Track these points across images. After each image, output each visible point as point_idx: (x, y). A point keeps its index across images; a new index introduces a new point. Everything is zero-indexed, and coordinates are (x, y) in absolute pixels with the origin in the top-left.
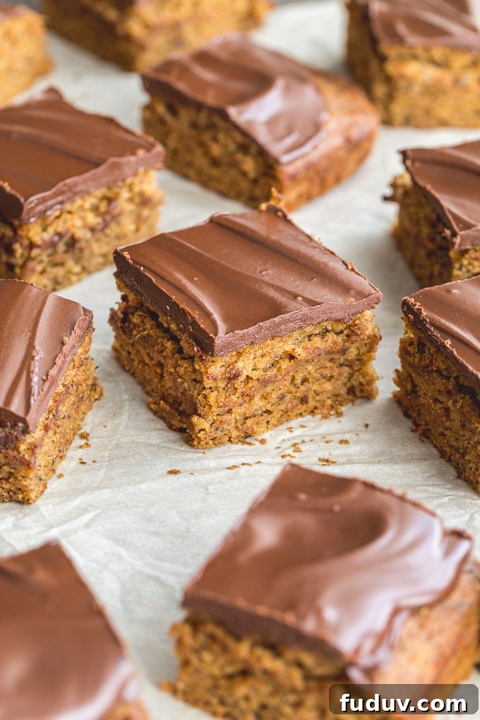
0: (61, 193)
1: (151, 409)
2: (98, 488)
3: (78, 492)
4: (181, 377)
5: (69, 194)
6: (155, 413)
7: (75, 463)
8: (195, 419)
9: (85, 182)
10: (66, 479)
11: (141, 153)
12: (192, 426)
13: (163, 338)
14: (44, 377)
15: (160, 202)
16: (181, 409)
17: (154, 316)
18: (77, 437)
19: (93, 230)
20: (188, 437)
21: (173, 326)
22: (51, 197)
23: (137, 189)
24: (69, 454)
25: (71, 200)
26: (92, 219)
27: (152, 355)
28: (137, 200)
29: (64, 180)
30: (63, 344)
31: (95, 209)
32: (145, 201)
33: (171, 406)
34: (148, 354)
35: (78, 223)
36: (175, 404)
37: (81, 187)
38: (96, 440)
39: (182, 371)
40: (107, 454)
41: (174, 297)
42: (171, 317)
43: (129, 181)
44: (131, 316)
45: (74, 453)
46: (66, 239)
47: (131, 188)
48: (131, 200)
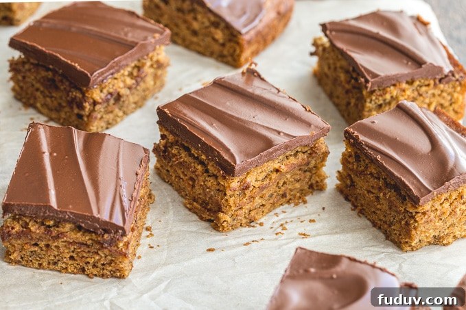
0: (112, 67)
1: (187, 207)
2: (165, 264)
3: (154, 268)
4: (209, 188)
5: (116, 68)
6: (190, 210)
7: (146, 247)
8: (221, 215)
9: (125, 58)
10: (143, 259)
11: (157, 35)
12: (218, 219)
13: (194, 163)
14: (130, 199)
15: (168, 65)
16: (209, 207)
17: (187, 149)
18: (144, 230)
19: (130, 88)
20: (216, 226)
21: (203, 157)
22: (106, 71)
23: (155, 59)
24: (142, 241)
25: (118, 71)
26: (129, 81)
27: (185, 173)
28: (155, 66)
29: (113, 59)
30: (137, 174)
31: (131, 75)
32: (159, 65)
33: (201, 205)
34: (183, 172)
35: (121, 85)
36: (205, 204)
37: (124, 63)
38: (156, 231)
39: (209, 184)
40: (165, 240)
41: (203, 139)
42: (202, 151)
43: (150, 55)
44: (170, 149)
45: (145, 241)
46: (115, 95)
47: (151, 59)
48: (152, 66)
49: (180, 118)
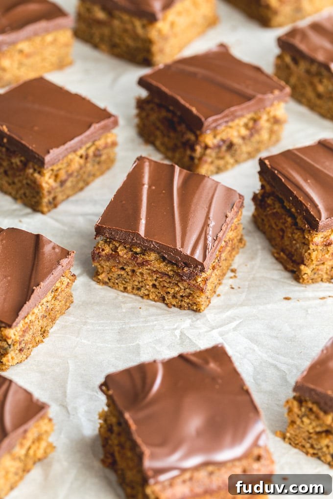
0: (227, 116)
1: (274, 256)
2: (242, 305)
3: (229, 307)
4: (295, 240)
5: (232, 117)
6: (277, 259)
7: (227, 288)
8: (302, 267)
9: (242, 109)
10: (222, 298)
11: (277, 92)
12: (300, 271)
13: (286, 215)
14: (215, 238)
15: (285, 122)
16: (294, 259)
17: (281, 202)
18: (229, 271)
19: (243, 138)
20: (297, 276)
21: (293, 210)
22: (221, 118)
23: (272, 114)
24: (224, 281)
25: (232, 120)
26: (244, 132)
27: (277, 223)
28: (272, 120)
29: (229, 107)
30: (226, 217)
31: (246, 126)
32: (276, 121)
33: (287, 256)
34: (275, 223)
35: (235, 134)
36: (290, 256)
37: (239, 113)
38: (240, 274)
39: (296, 237)
40: (247, 283)
41: (295, 193)
42: (293, 204)
43: (268, 109)
44: (266, 199)
45: (227, 282)
46: (228, 143)
47: (268, 113)
48: (268, 120)
49: (278, 171)
